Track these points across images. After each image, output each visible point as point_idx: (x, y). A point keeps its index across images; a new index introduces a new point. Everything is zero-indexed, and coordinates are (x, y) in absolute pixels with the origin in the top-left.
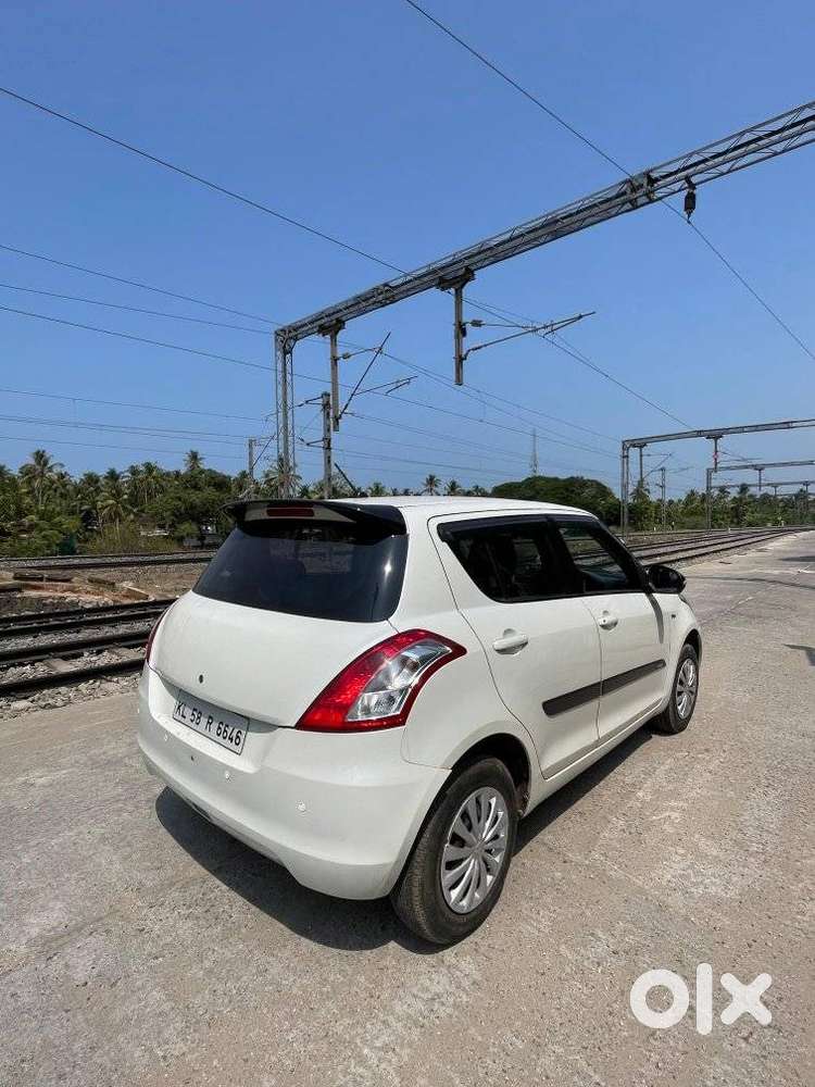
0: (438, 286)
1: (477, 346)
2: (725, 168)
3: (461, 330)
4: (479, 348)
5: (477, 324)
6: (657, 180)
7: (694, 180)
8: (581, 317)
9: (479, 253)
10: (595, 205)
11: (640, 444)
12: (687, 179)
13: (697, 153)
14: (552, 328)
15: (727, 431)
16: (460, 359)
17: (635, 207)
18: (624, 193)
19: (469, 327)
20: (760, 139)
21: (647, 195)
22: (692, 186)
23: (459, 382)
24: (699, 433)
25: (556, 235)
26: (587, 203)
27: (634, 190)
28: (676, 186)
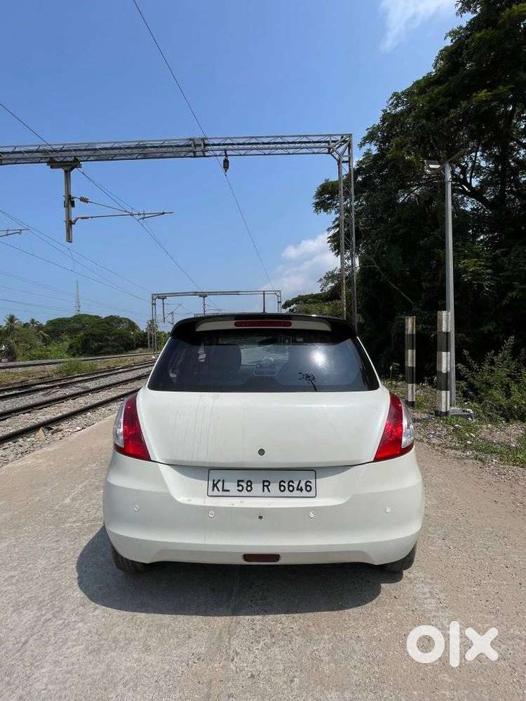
0: (49, 163)
1: (85, 216)
2: (242, 152)
3: (70, 202)
4: (87, 218)
5: (84, 200)
6: (208, 145)
7: (228, 153)
8: (164, 213)
9: (85, 150)
10: (171, 146)
11: (163, 297)
12: (225, 151)
13: (230, 138)
14: (144, 216)
15: (210, 293)
16: (70, 223)
17: (195, 156)
18: (190, 146)
19: (77, 201)
20: (258, 144)
21: (203, 152)
22: (226, 155)
23: (69, 239)
24: (195, 294)
25: (145, 156)
26: (166, 143)
27: (196, 146)
28: (218, 153)
